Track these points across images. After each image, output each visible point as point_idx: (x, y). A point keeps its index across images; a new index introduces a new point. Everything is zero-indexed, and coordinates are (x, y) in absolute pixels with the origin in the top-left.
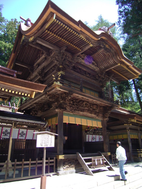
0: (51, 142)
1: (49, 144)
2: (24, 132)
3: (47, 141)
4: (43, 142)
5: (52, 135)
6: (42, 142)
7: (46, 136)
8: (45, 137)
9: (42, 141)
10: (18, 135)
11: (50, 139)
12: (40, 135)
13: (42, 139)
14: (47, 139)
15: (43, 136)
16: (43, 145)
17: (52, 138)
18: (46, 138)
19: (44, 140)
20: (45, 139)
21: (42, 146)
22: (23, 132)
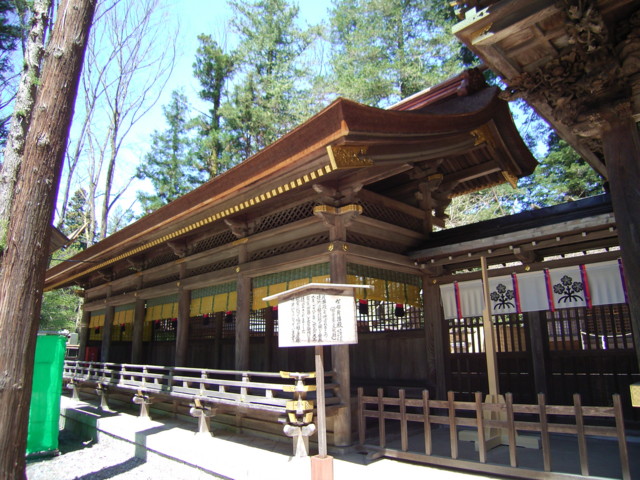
0: (339, 325)
1: (330, 333)
2: (570, 279)
3: (316, 321)
4: (301, 325)
5: (338, 292)
6: (298, 328)
7: (311, 303)
8: (306, 306)
9: (296, 325)
10: (550, 296)
11: (329, 313)
12: (290, 302)
13: (296, 318)
14: (316, 313)
15: (301, 303)
16: (301, 337)
17: (339, 307)
18: (311, 310)
19: (306, 320)
20: (309, 312)
21: (298, 340)
22: (566, 280)
